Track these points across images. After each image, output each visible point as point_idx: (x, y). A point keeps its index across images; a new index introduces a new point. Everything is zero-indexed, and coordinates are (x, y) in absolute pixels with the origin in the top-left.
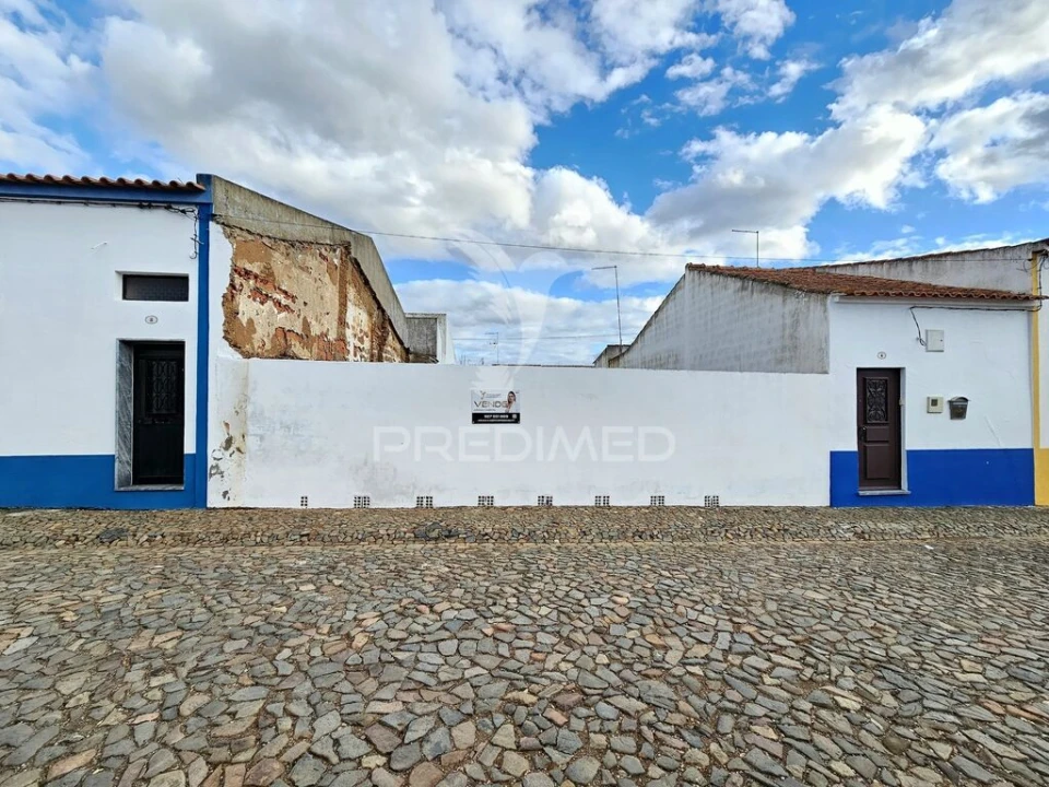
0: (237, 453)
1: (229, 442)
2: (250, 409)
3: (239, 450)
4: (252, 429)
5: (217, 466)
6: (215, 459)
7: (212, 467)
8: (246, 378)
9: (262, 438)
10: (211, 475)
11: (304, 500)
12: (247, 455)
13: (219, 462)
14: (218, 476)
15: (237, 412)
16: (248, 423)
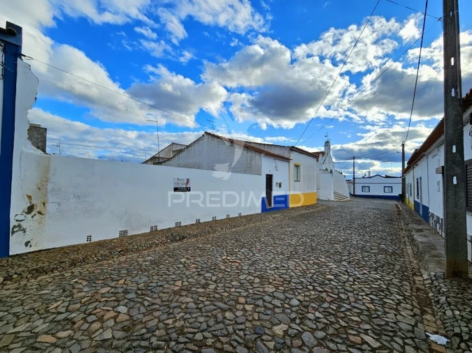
0: (38, 215)
1: (31, 209)
2: (50, 186)
3: (40, 213)
4: (51, 198)
5: (19, 226)
6: (17, 221)
7: (15, 227)
8: (48, 167)
9: (59, 204)
10: (13, 232)
11: (89, 238)
12: (47, 216)
13: (21, 223)
14: (21, 232)
15: (39, 188)
16: (49, 195)
